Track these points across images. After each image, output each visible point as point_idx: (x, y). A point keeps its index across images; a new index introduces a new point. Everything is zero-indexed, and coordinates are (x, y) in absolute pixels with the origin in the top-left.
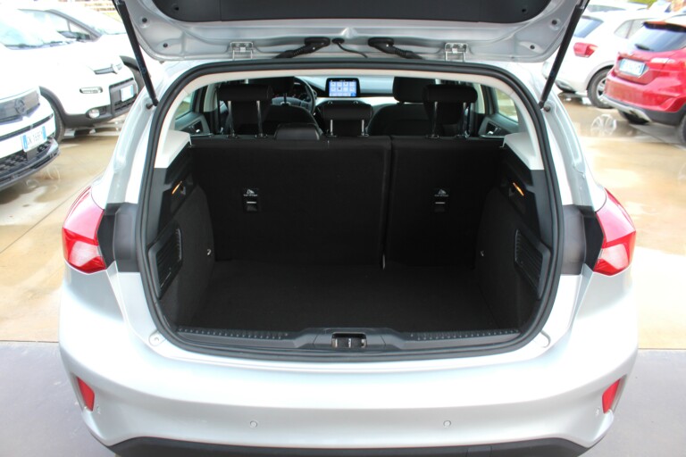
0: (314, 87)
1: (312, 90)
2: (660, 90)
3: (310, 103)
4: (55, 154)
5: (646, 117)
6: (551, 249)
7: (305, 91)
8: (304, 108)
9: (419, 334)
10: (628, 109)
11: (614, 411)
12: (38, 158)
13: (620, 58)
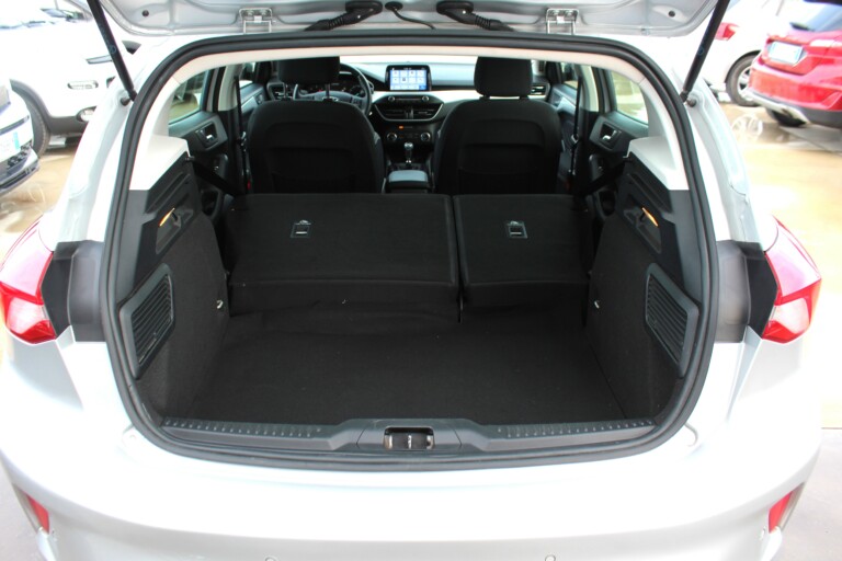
0: (369, 78)
1: (367, 81)
2: (822, 81)
3: (365, 99)
4: (33, 168)
5: (803, 117)
6: (700, 305)
7: (358, 83)
8: (355, 105)
9: (509, 428)
10: (779, 107)
11: (782, 530)
12: (9, 174)
13: (770, 41)
